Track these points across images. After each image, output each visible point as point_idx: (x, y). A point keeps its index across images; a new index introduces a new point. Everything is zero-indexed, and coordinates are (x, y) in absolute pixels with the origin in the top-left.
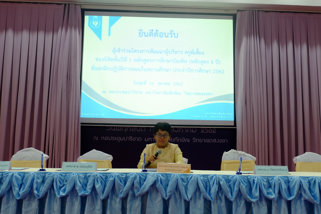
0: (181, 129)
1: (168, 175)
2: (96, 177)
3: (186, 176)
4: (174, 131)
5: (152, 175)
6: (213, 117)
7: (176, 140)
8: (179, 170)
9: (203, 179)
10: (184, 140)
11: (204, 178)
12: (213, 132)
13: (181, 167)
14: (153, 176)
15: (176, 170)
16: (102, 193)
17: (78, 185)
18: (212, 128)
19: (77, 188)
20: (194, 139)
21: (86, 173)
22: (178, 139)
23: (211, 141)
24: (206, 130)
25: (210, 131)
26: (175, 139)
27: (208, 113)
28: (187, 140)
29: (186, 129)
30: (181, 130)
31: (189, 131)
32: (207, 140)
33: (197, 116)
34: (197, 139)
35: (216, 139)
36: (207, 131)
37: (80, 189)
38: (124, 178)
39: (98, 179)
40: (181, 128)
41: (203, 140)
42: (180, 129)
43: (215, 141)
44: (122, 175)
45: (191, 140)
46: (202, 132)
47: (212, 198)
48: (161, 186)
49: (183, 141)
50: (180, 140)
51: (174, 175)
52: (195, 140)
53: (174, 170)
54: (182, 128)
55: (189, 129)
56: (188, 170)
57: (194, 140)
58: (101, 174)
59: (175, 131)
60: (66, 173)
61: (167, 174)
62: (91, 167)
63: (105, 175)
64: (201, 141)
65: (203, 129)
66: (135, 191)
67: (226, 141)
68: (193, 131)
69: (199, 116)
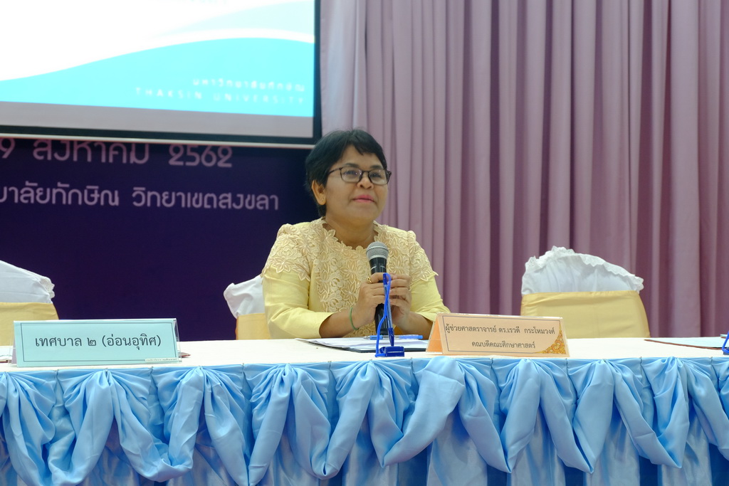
0: (82, 148)
1: (496, 368)
2: (208, 387)
3: (565, 368)
4: (49, 157)
5: (443, 369)
6: (228, 97)
7: (59, 195)
8: (527, 345)
9: (634, 378)
10: (96, 195)
11: (636, 376)
12: (221, 164)
13: (531, 331)
14: (448, 374)
15: (513, 346)
16: (242, 460)
17: (135, 431)
18: (215, 149)
19: (130, 445)
20: (138, 190)
21: (151, 373)
22: (67, 190)
23: (210, 201)
24: (189, 153)
25: (209, 159)
26: (55, 191)
27: (205, 82)
28: (106, 196)
29: (104, 147)
30: (82, 152)
31: (118, 158)
32: (192, 196)
33: (160, 93)
34: (150, 194)
35: (229, 196)
36: (193, 159)
37: (143, 448)
38: (324, 386)
39: (218, 397)
40: (80, 142)
41: (178, 199)
42: (76, 147)
43: (225, 201)
44: (313, 374)
45: (126, 198)
46: (172, 162)
47: (671, 454)
48: (484, 414)
49: (91, 199)
50: (75, 196)
51: (528, 366)
52: (144, 196)
53: (504, 344)
54: (84, 145)
55: (118, 147)
56: (557, 341)
57: (139, 198)
58: (222, 373)
59: (56, 156)
60: (57, 375)
61: (491, 364)
62: (152, 340)
63: (241, 377)
64: (169, 201)
65: (177, 149)
66: (378, 441)
67: (272, 202)
68: (133, 159)
69: (170, 94)
